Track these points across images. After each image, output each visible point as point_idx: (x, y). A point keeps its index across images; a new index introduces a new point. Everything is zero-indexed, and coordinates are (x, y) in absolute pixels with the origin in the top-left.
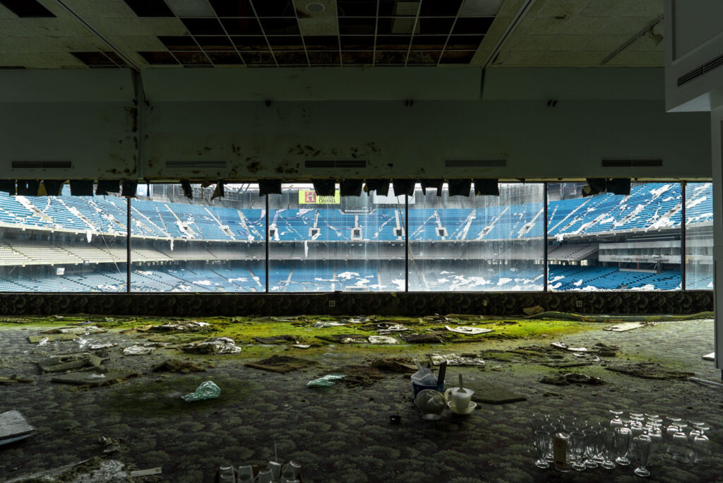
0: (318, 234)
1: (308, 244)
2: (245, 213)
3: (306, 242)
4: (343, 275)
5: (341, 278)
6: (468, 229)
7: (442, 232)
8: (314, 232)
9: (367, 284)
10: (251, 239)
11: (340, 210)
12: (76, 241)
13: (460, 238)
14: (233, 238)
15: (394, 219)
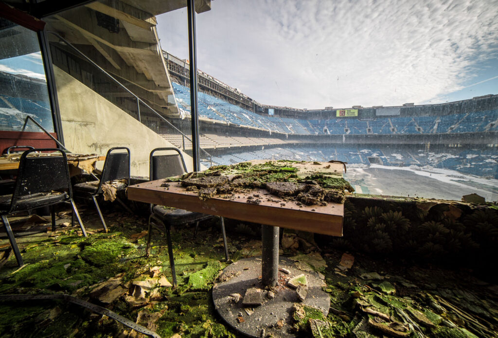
0: (349, 131)
1: (345, 136)
2: (310, 121)
3: (344, 135)
4: (363, 151)
5: (362, 152)
6: (437, 127)
7: (419, 129)
8: (347, 130)
9: (378, 156)
10: (317, 133)
11: (358, 119)
12: (265, 134)
13: (432, 132)
14: (308, 133)
15: (389, 123)
